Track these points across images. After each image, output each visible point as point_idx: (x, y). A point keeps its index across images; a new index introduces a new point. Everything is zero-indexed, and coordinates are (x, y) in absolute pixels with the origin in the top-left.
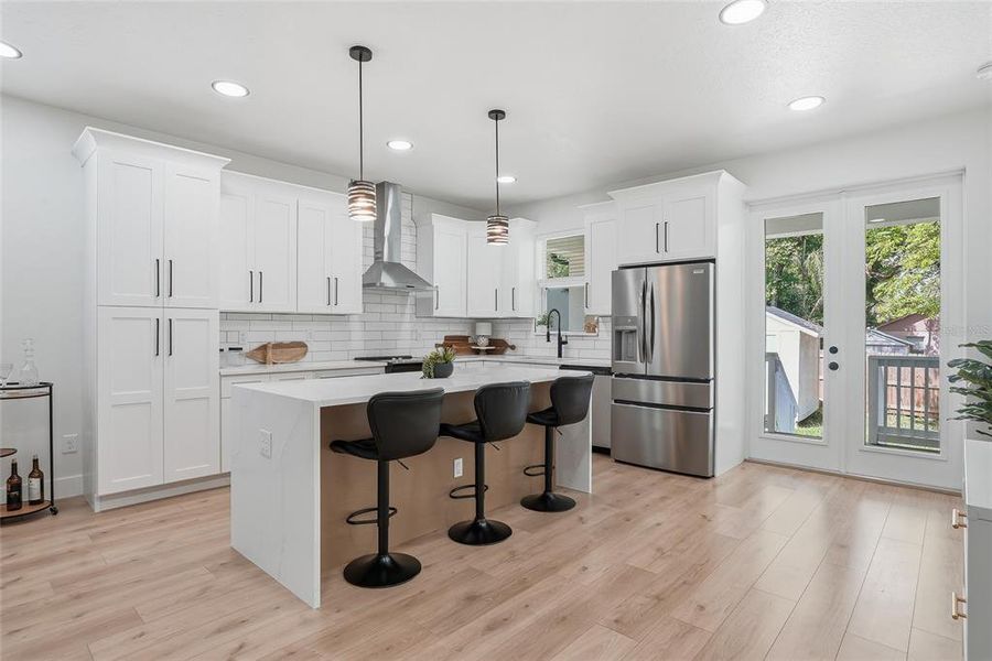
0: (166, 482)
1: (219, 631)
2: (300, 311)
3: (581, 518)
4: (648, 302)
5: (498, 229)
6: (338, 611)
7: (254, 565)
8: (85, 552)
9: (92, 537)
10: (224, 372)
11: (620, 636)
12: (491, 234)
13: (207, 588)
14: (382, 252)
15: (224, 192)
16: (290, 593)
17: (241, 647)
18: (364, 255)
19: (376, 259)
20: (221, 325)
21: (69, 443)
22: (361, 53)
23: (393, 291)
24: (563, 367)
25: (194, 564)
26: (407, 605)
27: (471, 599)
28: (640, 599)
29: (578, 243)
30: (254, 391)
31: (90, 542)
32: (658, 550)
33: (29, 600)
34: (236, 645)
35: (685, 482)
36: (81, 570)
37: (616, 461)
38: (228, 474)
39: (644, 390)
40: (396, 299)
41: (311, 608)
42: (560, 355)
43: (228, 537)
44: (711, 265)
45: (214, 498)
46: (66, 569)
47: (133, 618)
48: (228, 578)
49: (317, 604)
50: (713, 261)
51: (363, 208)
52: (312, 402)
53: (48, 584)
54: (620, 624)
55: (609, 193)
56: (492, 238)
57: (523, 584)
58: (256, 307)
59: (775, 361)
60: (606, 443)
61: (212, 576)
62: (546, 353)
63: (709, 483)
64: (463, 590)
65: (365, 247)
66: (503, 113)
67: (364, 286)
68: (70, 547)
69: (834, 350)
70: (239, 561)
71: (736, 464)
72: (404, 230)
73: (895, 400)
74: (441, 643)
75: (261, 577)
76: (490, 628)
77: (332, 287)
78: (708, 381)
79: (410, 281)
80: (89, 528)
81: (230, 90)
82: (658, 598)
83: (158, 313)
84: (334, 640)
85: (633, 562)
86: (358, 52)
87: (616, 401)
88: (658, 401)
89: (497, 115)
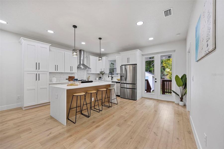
0: (38, 104)
1: (47, 131)
2: (65, 72)
3: (114, 107)
4: (126, 71)
5: (100, 59)
6: (69, 126)
7: (54, 118)
8: (20, 118)
9: (22, 115)
10: (50, 83)
11: (118, 127)
12: (99, 59)
13: (45, 123)
14: (81, 62)
15: (50, 50)
16: (61, 123)
17: (51, 133)
18: (77, 62)
19: (80, 63)
20: (49, 75)
21: (18, 97)
22: (75, 27)
23: (83, 69)
24: (112, 82)
25: (43, 119)
26: (82, 124)
27: (94, 122)
28: (122, 121)
29: (115, 61)
30: (54, 87)
31: (22, 116)
32: (126, 112)
33: (9, 127)
34: (50, 133)
35: (132, 101)
36: (19, 121)
37: (121, 98)
38: (50, 102)
39: (125, 86)
40: (84, 70)
41: (64, 125)
42: (112, 80)
43: (50, 113)
44: (136, 65)
45: (48, 106)
46: (16, 121)
47: (30, 129)
48: (49, 121)
49: (65, 125)
50: (136, 64)
51: (75, 55)
52: (65, 89)
53: (13, 124)
54: (119, 125)
55: (120, 53)
56: (99, 60)
57: (103, 119)
58: (56, 71)
59: (147, 81)
60: (119, 94)
61: (46, 121)
62: (110, 80)
63: (136, 101)
64: (93, 121)
65: (77, 61)
66: (101, 38)
67: (77, 68)
68: (18, 117)
69: (156, 79)
70: (52, 118)
71: (140, 98)
72: (85, 58)
73: (168, 87)
74: (88, 130)
75: (55, 120)
76: (97, 127)
77: (71, 68)
78: (135, 84)
79: (86, 67)
80: (22, 113)
81: (51, 32)
82: (125, 121)
83: (37, 73)
84: (68, 131)
85: (122, 115)
86: (74, 26)
87: (121, 88)
88: (128, 88)
89: (100, 39)
